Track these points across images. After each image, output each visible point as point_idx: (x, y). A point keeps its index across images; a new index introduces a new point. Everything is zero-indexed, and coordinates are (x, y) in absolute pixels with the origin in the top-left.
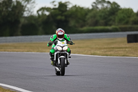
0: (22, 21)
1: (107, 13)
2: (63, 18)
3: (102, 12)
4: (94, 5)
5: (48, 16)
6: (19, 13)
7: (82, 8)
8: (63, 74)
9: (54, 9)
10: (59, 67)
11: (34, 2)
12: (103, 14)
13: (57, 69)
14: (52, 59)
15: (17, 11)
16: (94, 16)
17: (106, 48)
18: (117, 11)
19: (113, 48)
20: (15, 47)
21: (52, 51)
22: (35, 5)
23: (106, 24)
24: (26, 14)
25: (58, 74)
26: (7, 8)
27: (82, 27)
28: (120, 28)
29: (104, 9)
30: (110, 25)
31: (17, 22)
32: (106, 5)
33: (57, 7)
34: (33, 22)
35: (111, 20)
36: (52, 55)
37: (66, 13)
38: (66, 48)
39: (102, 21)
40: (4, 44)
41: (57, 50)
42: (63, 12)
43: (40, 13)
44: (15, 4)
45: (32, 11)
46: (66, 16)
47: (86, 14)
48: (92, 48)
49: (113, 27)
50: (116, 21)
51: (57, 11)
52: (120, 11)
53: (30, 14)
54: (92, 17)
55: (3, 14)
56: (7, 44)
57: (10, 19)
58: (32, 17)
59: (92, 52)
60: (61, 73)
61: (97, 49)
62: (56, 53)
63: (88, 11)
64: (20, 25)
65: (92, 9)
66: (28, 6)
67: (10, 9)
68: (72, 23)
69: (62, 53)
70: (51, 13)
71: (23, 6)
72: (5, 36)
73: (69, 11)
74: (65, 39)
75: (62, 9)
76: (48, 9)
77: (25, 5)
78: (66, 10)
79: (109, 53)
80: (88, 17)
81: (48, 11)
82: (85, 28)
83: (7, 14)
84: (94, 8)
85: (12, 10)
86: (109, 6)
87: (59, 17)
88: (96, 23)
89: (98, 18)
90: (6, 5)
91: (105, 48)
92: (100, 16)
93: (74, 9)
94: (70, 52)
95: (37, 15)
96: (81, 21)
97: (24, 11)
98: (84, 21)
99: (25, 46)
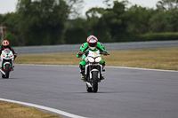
0: (67, 25)
2: (120, 21)
3: (170, 14)
4: (159, 4)
5: (100, 19)
6: (62, 15)
7: (144, 9)
8: (95, 91)
9: (107, 9)
10: (91, 83)
11: (82, 1)
12: (171, 17)
14: (83, 73)
15: (60, 13)
16: (160, 19)
17: (175, 60)
20: (58, 59)
21: (82, 63)
22: (83, 5)
23: (175, 30)
24: (71, 17)
26: (47, 9)
27: (144, 32)
29: (173, 10)
31: (60, 26)
33: (112, 7)
34: (81, 27)
36: (82, 68)
37: (123, 15)
39: (170, 26)
40: (44, 54)
41: (88, 62)
42: (119, 13)
43: (90, 15)
44: (58, 3)
45: (79, 12)
46: (123, 19)
47: (149, 17)
48: (157, 60)
51: (112, 12)
53: (76, 17)
54: (156, 20)
55: (42, 16)
57: (50, 23)
58: (79, 20)
59: (157, 65)
61: (162, 61)
62: (87, 66)
63: (152, 12)
64: (64, 31)
65: (157, 10)
66: (75, 6)
67: (51, 11)
68: (131, 28)
69: (94, 65)
70: (104, 15)
71: (68, 6)
73: (127, 12)
74: (98, 48)
75: (118, 10)
76: (100, 10)
77: (70, 5)
78: (124, 11)
80: (151, 20)
81: (99, 12)
82: (147, 35)
83: (47, 17)
84: (160, 9)
85: (54, 12)
87: (114, 21)
88: (162, 29)
89: (165, 21)
90: (46, 5)
91: (173, 60)
92: (168, 19)
93: (134, 10)
94: (104, 65)
95: (86, 18)
96: (142, 25)
97: (69, 12)
98: (147, 25)
99: (71, 58)
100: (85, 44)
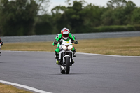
0: (37, 20)
1: (123, 12)
2: (78, 17)
3: (118, 11)
4: (109, 3)
5: (63, 15)
6: (33, 12)
7: (98, 7)
9: (68, 8)
11: (48, 1)
12: (118, 13)
13: (63, 67)
14: (57, 58)
15: (31, 10)
16: (110, 15)
17: (122, 48)
18: (133, 10)
19: (129, 47)
20: (29, 47)
21: (57, 50)
22: (49, 4)
23: (122, 23)
24: (40, 13)
25: (63, 72)
26: (21, 7)
27: (97, 26)
28: (136, 27)
29: (120, 8)
30: (126, 24)
31: (31, 21)
32: (121, 4)
33: (72, 5)
34: (48, 21)
35: (126, 19)
36: (57, 54)
37: (80, 12)
38: (70, 47)
39: (117, 20)
41: (62, 50)
42: (78, 10)
43: (55, 12)
44: (30, 3)
45: (46, 9)
46: (81, 15)
47: (101, 13)
48: (107, 48)
49: (129, 26)
50: (132, 20)
51: (72, 10)
52: (136, 10)
53: (44, 14)
54: (107, 16)
55: (17, 13)
56: (21, 43)
57: (23, 18)
58: (46, 16)
59: (108, 51)
60: (66, 72)
61: (112, 48)
62: (61, 53)
63: (104, 10)
64: (34, 24)
65: (108, 8)
66: (43, 5)
67: (24, 8)
68: (87, 22)
69: (67, 52)
70: (66, 12)
71: (37, 5)
72: (19, 35)
73: (84, 10)
75: (77, 8)
76: (62, 8)
77: (39, 4)
78: (81, 9)
79: (124, 52)
80: (103, 16)
81: (62, 10)
82: (100, 27)
83: (21, 13)
84: (110, 7)
85: (27, 9)
86: (125, 5)
87: (74, 16)
88: (111, 22)
89: (113, 17)
90: (20, 4)
91: (120, 48)
92: (116, 15)
93: (89, 8)
94: (74, 51)
95: (51, 14)
96: (96, 20)
97: (38, 10)
98: (99, 20)
99: (40, 46)
100: (60, 35)
